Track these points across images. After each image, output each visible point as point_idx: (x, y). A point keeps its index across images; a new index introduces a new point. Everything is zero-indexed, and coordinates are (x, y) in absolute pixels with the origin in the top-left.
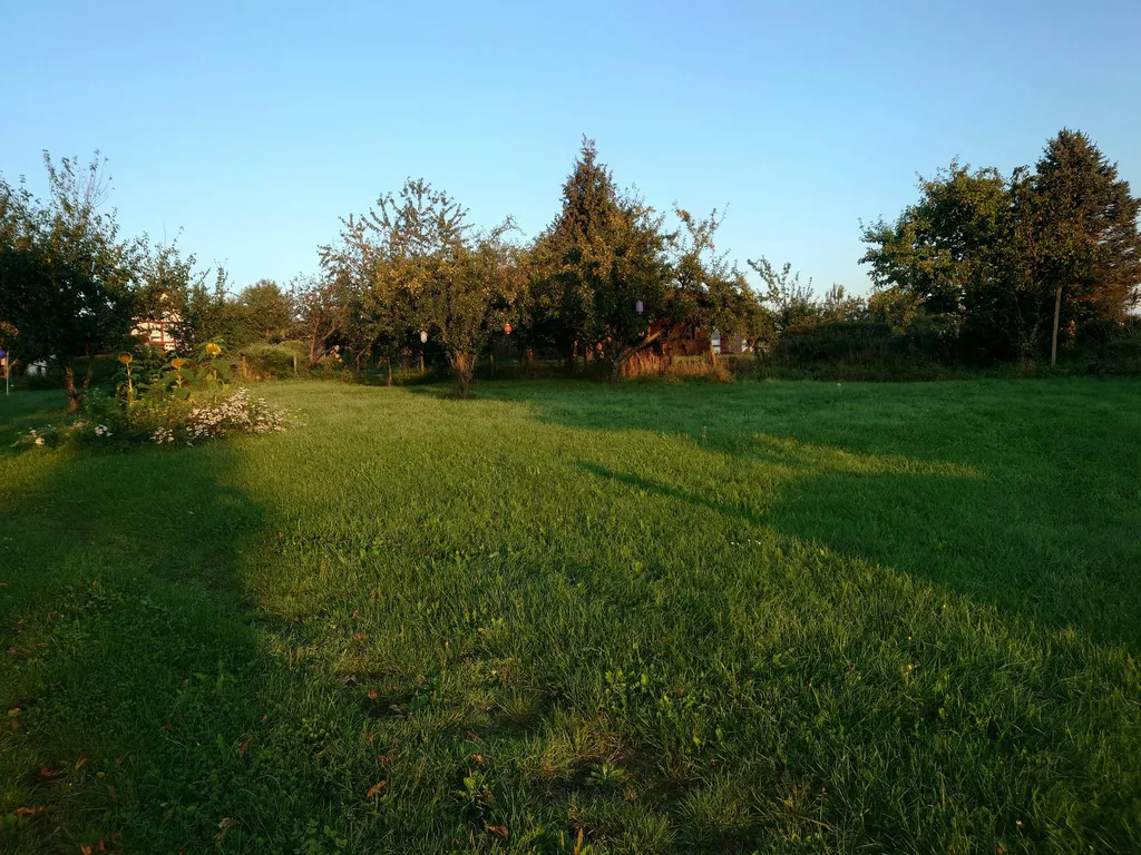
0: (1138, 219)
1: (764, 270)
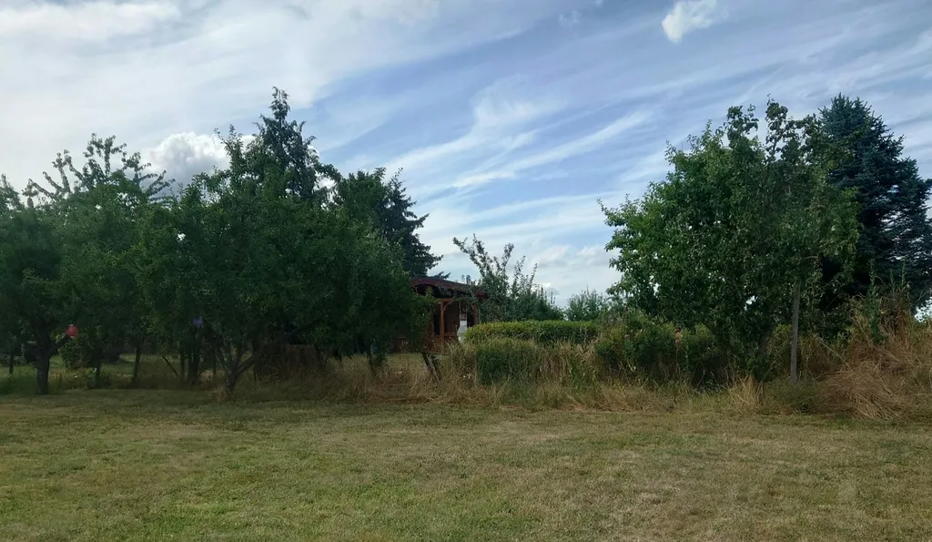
0: (928, 203)
1: (476, 252)
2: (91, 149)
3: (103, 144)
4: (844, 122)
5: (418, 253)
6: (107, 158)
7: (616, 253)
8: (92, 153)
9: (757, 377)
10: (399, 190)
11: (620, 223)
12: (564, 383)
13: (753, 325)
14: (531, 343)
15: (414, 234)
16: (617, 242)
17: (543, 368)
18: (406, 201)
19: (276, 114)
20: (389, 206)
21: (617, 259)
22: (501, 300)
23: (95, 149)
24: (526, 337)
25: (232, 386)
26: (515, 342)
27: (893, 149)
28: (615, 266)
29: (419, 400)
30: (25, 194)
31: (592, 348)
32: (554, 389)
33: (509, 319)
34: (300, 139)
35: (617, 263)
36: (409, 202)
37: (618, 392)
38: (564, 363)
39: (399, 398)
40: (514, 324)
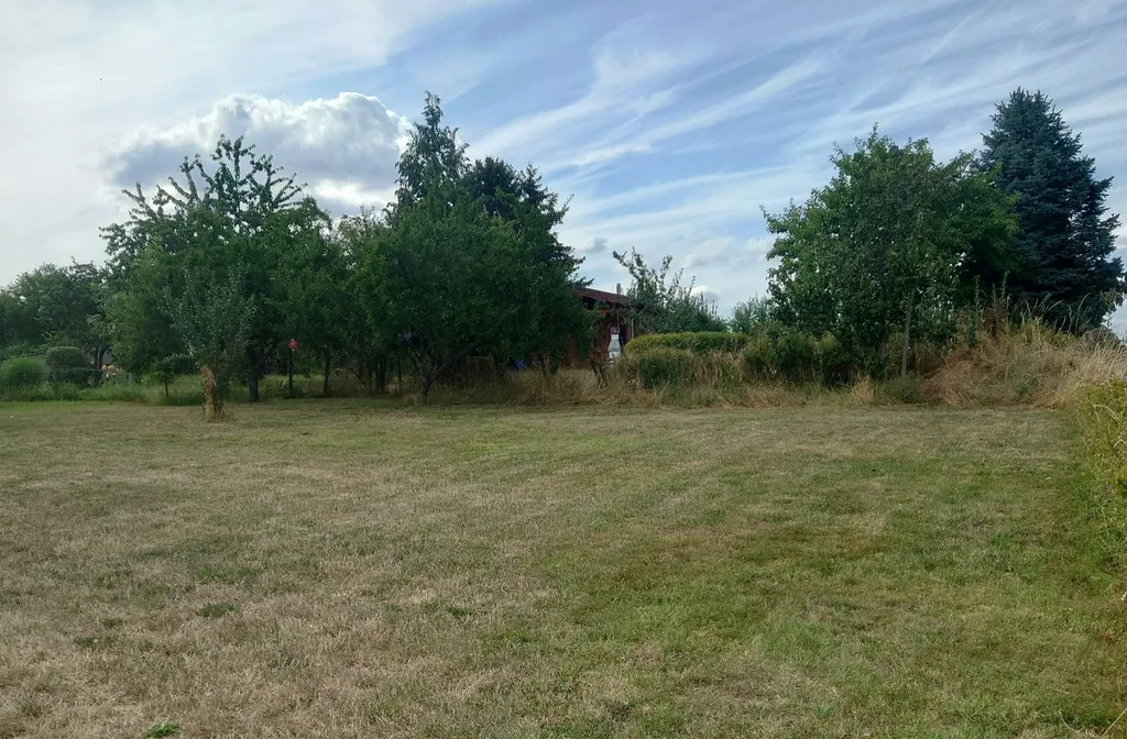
1: (635, 265)
2: (219, 151)
3: (232, 146)
4: (1020, 118)
5: (556, 255)
6: (237, 161)
7: (777, 263)
8: (221, 156)
9: (873, 376)
10: (534, 178)
11: (782, 229)
12: (716, 387)
13: (872, 333)
14: (688, 352)
15: (551, 232)
16: (780, 250)
17: (699, 374)
18: (542, 192)
19: (428, 120)
20: (522, 199)
21: (777, 268)
22: (658, 312)
23: (224, 152)
24: (684, 347)
25: (425, 393)
26: (673, 351)
27: (1069, 147)
28: (775, 276)
29: (589, 403)
30: (156, 202)
31: (741, 355)
32: (707, 391)
33: (667, 332)
34: (453, 146)
35: (777, 272)
36: (546, 193)
37: (762, 392)
38: (717, 369)
39: (573, 400)
40: (672, 336)
